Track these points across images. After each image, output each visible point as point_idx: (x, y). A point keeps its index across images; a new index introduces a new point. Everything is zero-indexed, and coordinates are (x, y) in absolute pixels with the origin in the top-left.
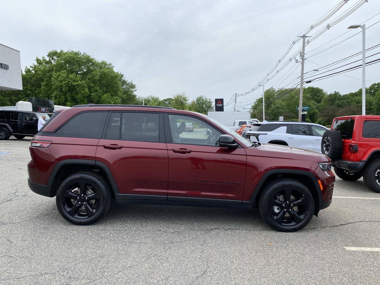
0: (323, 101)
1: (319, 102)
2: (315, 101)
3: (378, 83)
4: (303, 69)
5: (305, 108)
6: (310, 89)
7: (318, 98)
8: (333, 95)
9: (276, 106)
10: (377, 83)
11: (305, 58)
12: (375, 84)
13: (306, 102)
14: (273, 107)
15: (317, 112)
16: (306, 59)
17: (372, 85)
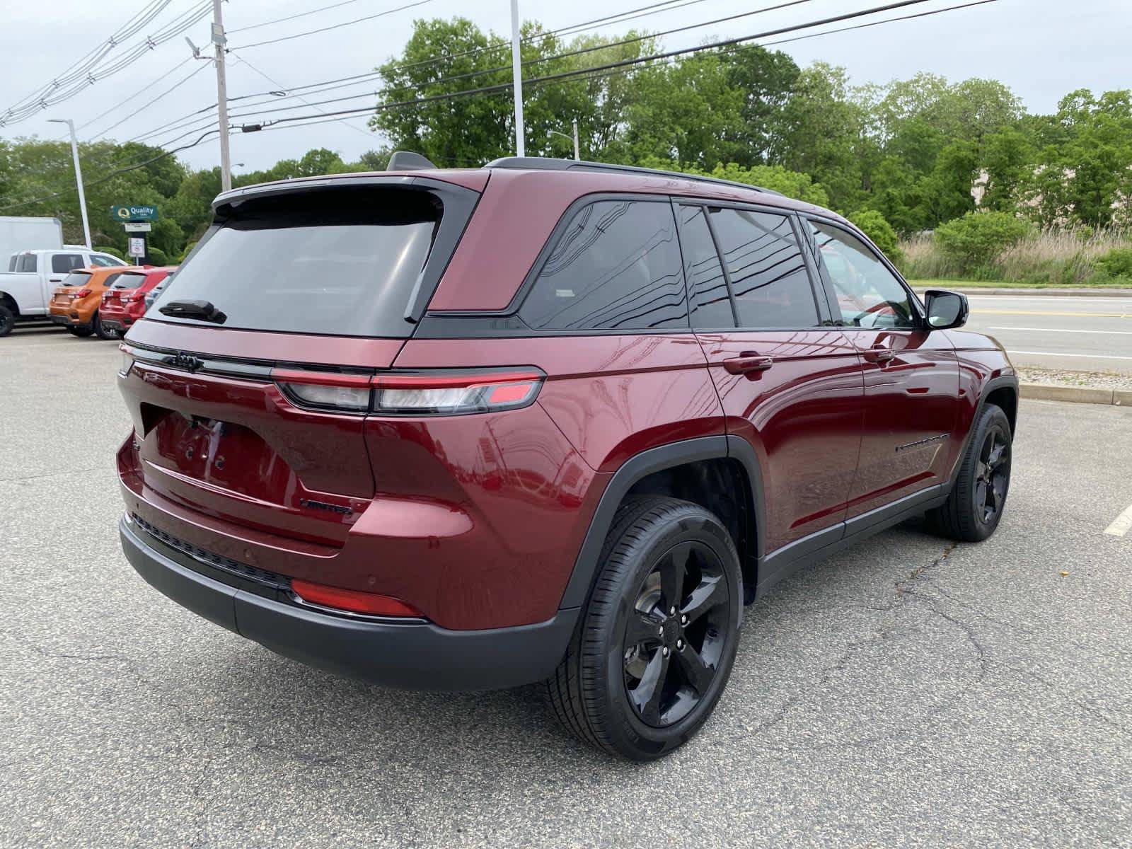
0: (182, 194)
1: (170, 193)
2: (156, 192)
3: (323, 149)
4: (222, 83)
5: (141, 211)
6: (133, 148)
7: (166, 182)
8: (210, 174)
9: (26, 200)
10: (320, 149)
11: (225, 48)
12: (315, 153)
13: (133, 192)
14: (15, 203)
15: (171, 226)
16: (227, 51)
17: (308, 154)
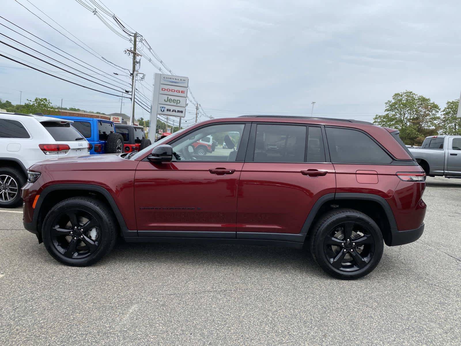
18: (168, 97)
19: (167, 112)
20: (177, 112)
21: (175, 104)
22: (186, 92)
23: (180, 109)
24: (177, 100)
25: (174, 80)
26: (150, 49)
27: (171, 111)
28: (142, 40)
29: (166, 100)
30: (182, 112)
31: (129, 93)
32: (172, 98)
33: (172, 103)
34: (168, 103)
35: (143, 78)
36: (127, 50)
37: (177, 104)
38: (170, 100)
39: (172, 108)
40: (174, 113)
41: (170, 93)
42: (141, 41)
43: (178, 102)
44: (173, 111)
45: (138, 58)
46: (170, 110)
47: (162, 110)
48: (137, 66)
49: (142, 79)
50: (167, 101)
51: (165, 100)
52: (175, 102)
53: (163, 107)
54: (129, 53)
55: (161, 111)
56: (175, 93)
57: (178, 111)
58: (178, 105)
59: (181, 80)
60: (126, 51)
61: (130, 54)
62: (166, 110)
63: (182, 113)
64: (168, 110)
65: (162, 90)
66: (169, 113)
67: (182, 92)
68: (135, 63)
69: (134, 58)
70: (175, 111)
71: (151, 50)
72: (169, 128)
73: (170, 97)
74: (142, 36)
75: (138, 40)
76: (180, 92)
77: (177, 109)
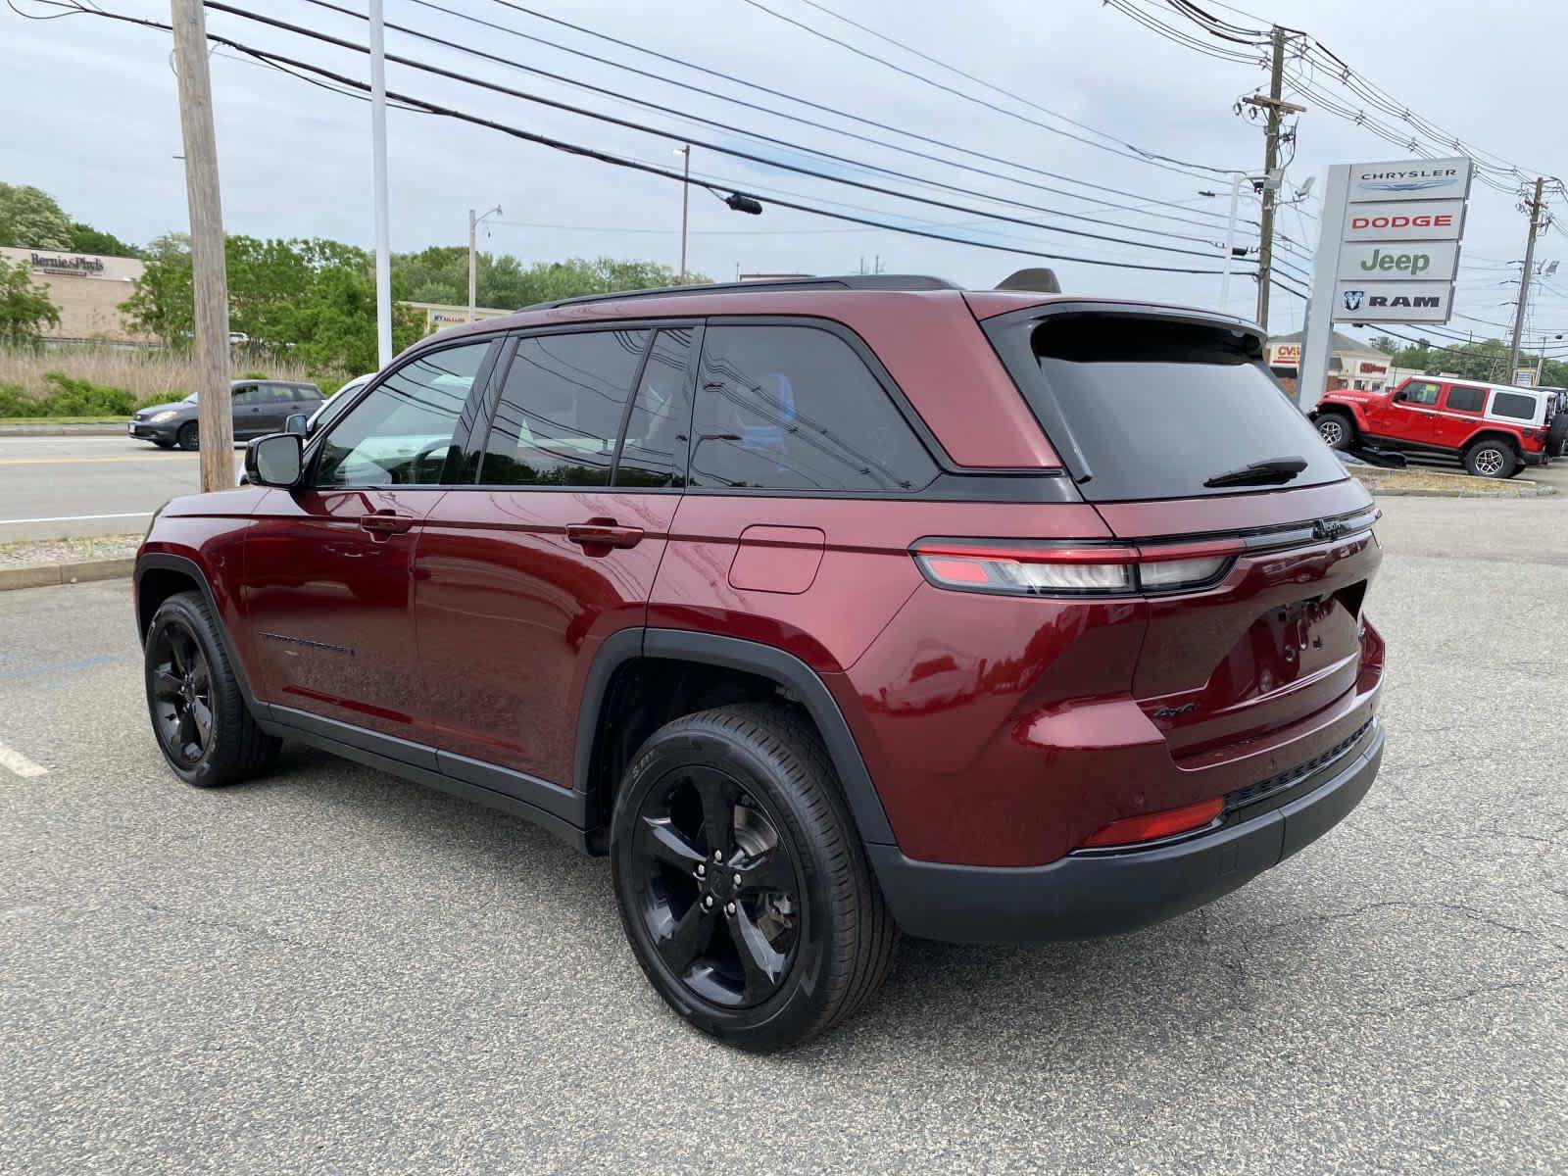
18: (1377, 252)
19: (1372, 308)
20: (1412, 303)
21: (1407, 275)
22: (1456, 221)
23: (1427, 292)
24: (1416, 258)
25: (1407, 180)
26: (1346, 74)
27: (1389, 303)
28: (1304, 48)
29: (1369, 263)
30: (1435, 302)
31: (1246, 257)
32: (1396, 251)
33: (1394, 273)
34: (1377, 273)
35: (1304, 191)
36: (1244, 100)
37: (1414, 273)
38: (1381, 262)
39: (1391, 292)
40: (1400, 311)
41: (1390, 232)
42: (1301, 54)
43: (1421, 262)
44: (1395, 303)
45: (1287, 122)
46: (1383, 302)
47: (1352, 306)
48: (1284, 148)
49: (1299, 196)
50: (1373, 267)
51: (1364, 265)
52: (1407, 267)
53: (1354, 293)
54: (1254, 109)
55: (1348, 307)
56: (1412, 232)
57: (1418, 302)
58: (1420, 275)
59: (1435, 173)
60: (1239, 105)
61: (1256, 113)
62: (1365, 301)
63: (1437, 305)
64: (1373, 302)
65: (1355, 226)
66: (1379, 312)
67: (1436, 224)
68: (1274, 138)
69: (1274, 122)
70: (1406, 303)
71: (1350, 78)
72: (1524, 370)
73: (1385, 250)
74: (1304, 34)
75: (1289, 49)
76: (1428, 223)
77: (1412, 292)
